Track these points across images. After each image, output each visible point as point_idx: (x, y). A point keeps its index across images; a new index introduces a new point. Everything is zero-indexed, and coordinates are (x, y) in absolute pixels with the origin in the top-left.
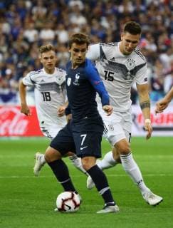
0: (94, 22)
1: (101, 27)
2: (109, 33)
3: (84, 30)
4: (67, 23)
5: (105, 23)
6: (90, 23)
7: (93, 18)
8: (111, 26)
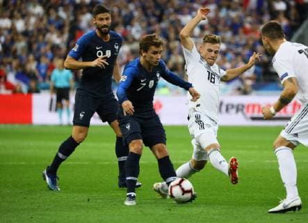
0: (52, 11)
1: (58, 18)
2: (67, 23)
3: (41, 20)
4: (24, 12)
5: (62, 14)
6: (47, 13)
7: (50, 7)
8: (68, 17)
